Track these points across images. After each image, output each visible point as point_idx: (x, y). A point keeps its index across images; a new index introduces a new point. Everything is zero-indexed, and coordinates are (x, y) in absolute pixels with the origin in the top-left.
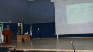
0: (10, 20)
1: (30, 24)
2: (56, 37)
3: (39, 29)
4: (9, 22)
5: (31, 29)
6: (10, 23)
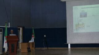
0: (9, 23)
3: (45, 36)
5: (33, 35)
6: (9, 27)
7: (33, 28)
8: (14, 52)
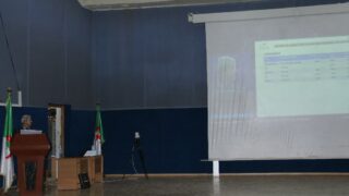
0: (20, 94)
1: (96, 112)
2: (211, 171)
3: (137, 135)
4: (17, 103)
5: (97, 133)
6: (20, 105)
7: (98, 109)
8: (33, 187)
